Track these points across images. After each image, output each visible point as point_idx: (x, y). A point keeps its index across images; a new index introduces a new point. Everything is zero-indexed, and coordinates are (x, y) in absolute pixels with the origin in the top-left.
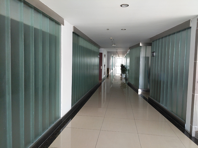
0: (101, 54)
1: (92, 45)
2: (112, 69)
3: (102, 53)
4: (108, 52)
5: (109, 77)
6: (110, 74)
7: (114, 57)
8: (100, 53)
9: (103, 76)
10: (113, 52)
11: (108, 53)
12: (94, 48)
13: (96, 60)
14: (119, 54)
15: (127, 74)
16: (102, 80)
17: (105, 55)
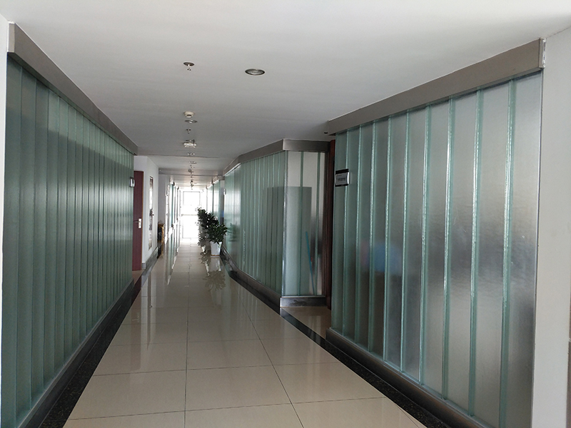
0: (138, 177)
1: (108, 139)
2: (172, 226)
3: (143, 172)
4: (162, 171)
5: (164, 255)
6: (166, 242)
7: (176, 186)
8: (136, 172)
9: (147, 253)
10: (174, 170)
11: (160, 173)
12: (112, 151)
13: (121, 198)
14: (194, 178)
15: (229, 244)
16: (144, 267)
17: (152, 180)
